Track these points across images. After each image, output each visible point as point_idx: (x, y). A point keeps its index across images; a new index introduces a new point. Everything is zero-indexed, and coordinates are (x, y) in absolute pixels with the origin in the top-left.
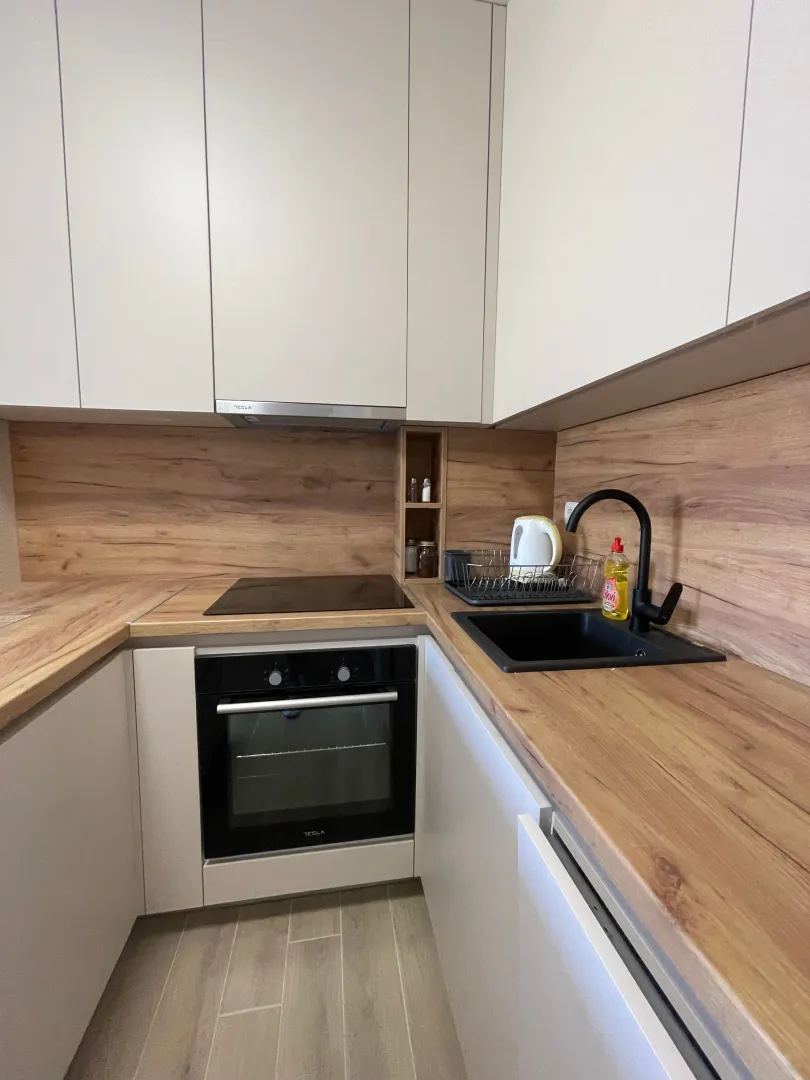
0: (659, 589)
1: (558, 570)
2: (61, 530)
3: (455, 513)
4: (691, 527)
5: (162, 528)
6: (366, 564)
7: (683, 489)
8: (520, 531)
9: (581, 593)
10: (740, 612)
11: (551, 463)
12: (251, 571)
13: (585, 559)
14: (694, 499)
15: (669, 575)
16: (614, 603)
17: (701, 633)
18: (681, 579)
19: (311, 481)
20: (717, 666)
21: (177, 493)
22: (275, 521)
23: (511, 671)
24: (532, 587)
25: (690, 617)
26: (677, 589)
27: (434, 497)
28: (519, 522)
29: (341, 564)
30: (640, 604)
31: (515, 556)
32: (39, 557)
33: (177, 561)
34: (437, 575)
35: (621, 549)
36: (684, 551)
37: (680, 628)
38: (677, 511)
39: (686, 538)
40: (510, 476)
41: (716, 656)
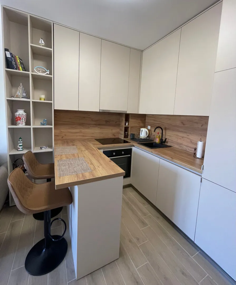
0: (164, 139)
1: (148, 137)
2: (62, 131)
3: (132, 127)
4: (167, 132)
5: (81, 130)
6: (115, 136)
7: (167, 126)
8: (142, 130)
9: (151, 140)
10: (173, 141)
11: (145, 119)
12: (96, 138)
13: (151, 135)
14: (168, 128)
15: (164, 137)
16: (157, 141)
17: (169, 144)
18: (166, 138)
19: (106, 121)
20: (171, 147)
21: (84, 123)
22: (100, 129)
23: (151, 149)
24: (144, 139)
25: (167, 142)
26: (166, 139)
27: (128, 125)
28: (141, 129)
29: (111, 136)
30: (161, 141)
31: (141, 134)
32: (58, 136)
33: (83, 136)
34: (128, 138)
35: (159, 134)
36: (166, 134)
37: (166, 144)
38: (166, 129)
39: (167, 133)
40: (140, 121)
41: (171, 146)
